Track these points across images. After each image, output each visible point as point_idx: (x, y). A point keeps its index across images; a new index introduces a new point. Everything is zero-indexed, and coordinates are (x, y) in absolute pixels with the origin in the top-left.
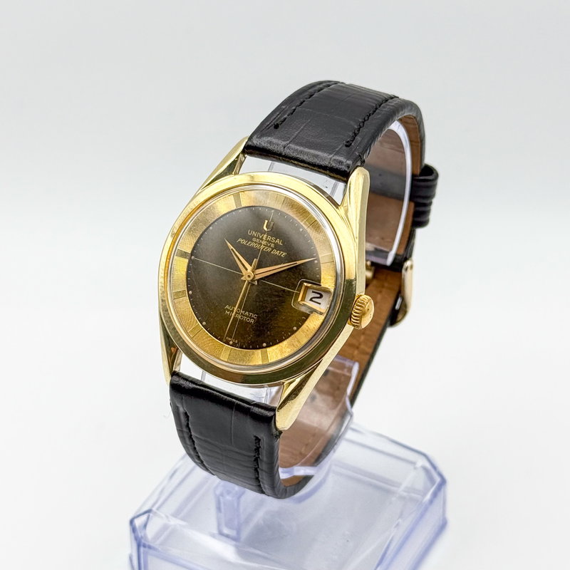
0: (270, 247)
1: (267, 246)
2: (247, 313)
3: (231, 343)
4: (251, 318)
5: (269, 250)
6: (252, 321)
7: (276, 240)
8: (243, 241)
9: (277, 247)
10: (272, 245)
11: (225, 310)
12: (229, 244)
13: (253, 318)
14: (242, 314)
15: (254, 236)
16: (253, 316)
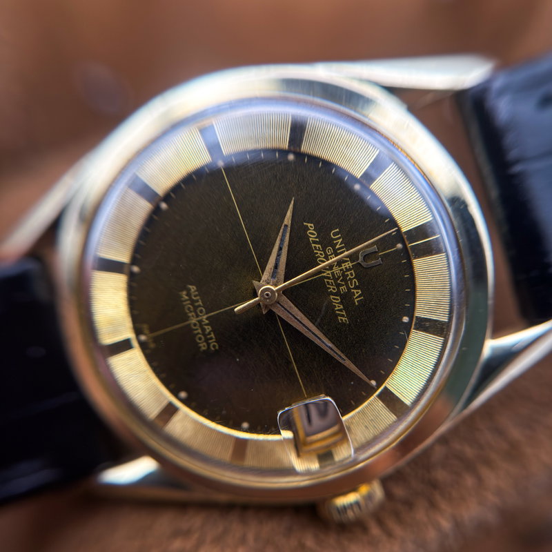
0: (338, 286)
1: (336, 279)
2: (208, 329)
3: (143, 338)
4: (207, 340)
5: (332, 289)
6: (203, 346)
7: (356, 288)
8: (312, 234)
9: (346, 298)
10: (343, 289)
11: (185, 288)
12: (289, 214)
13: (209, 345)
14: (200, 322)
15: (334, 246)
16: (213, 343)
